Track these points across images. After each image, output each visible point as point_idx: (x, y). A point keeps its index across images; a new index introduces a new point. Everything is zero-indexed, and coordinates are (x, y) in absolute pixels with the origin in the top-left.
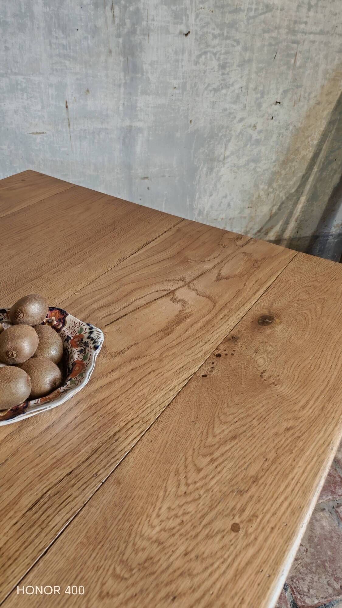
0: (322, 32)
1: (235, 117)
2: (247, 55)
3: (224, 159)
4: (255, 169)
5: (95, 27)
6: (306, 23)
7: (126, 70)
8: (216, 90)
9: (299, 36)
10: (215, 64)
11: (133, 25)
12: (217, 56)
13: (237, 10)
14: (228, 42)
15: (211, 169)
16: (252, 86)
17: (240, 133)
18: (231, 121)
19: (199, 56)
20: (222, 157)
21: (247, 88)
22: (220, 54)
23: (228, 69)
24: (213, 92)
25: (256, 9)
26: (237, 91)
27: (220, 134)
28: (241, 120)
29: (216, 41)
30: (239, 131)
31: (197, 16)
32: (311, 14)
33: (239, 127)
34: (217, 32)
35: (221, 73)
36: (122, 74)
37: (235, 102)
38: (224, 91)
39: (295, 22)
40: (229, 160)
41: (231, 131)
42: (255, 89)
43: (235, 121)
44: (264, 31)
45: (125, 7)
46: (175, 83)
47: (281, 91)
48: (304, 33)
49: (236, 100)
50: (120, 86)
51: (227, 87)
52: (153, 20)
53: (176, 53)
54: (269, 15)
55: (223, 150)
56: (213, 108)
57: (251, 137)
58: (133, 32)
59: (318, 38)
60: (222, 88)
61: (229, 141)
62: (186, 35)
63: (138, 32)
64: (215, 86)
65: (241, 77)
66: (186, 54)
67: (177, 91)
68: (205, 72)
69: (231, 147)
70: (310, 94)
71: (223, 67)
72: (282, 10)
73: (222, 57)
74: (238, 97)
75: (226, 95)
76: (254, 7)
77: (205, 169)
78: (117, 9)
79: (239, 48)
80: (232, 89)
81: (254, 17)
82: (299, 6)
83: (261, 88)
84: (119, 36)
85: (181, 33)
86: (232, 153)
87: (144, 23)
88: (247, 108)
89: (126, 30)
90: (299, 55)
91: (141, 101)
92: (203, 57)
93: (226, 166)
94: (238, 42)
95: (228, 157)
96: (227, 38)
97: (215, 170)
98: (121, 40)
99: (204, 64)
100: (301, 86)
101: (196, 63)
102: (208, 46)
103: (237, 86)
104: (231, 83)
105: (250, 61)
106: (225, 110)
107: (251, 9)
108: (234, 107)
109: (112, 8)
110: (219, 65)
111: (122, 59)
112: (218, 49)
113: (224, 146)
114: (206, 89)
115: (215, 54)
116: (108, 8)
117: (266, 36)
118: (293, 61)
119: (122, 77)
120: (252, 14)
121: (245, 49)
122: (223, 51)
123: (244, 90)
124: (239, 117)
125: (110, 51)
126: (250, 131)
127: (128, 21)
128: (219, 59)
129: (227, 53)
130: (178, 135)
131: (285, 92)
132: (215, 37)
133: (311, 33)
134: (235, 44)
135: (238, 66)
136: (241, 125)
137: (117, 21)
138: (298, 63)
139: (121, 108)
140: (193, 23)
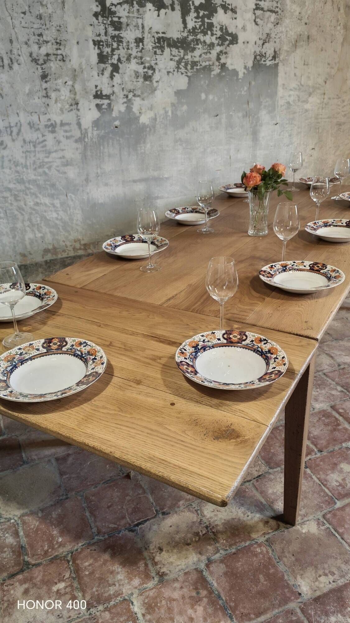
0: (329, 118)
2: (300, 130)
5: (243, 125)
6: (322, 115)
7: (253, 141)
8: (288, 146)
9: (320, 120)
10: (287, 135)
11: (256, 123)
13: (295, 113)
16: (302, 143)
23: (292, 137)
24: (286, 147)
25: (302, 112)
26: (296, 145)
29: (287, 126)
31: (280, 117)
32: (323, 111)
34: (288, 122)
35: (289, 138)
36: (251, 143)
37: (296, 150)
38: (291, 146)
39: (317, 115)
42: (303, 144)
44: (306, 120)
45: (254, 117)
46: (272, 144)
47: (314, 143)
48: (321, 119)
50: (250, 147)
51: (292, 144)
52: (264, 120)
53: (272, 132)
54: (307, 113)
56: (287, 153)
58: (256, 125)
59: (327, 120)
60: (290, 144)
62: (276, 124)
63: (258, 125)
64: (287, 144)
65: (298, 139)
66: (276, 132)
67: (272, 147)
68: (283, 138)
70: (326, 144)
71: (290, 136)
72: (312, 110)
73: (290, 132)
74: (297, 148)
76: (301, 111)
78: (251, 117)
79: (296, 127)
80: (294, 144)
81: (301, 115)
82: (319, 108)
83: (305, 143)
84: (251, 127)
85: (274, 124)
87: (260, 122)
89: (253, 125)
90: (320, 128)
94: (296, 125)
96: (292, 124)
98: (252, 129)
99: (283, 135)
100: (322, 141)
101: (280, 135)
102: (284, 128)
103: (296, 143)
104: (293, 142)
105: (301, 132)
111: (252, 136)
112: (288, 129)
114: (284, 145)
115: (287, 131)
116: (248, 117)
117: (307, 121)
118: (318, 130)
120: (300, 114)
121: (299, 128)
122: (290, 130)
123: (299, 145)
125: (248, 134)
127: (254, 122)
128: (288, 133)
129: (292, 130)
131: (316, 144)
132: (287, 124)
133: (324, 118)
134: (294, 126)
135: (296, 135)
137: (251, 122)
138: (320, 131)
139: (251, 156)
140: (278, 120)
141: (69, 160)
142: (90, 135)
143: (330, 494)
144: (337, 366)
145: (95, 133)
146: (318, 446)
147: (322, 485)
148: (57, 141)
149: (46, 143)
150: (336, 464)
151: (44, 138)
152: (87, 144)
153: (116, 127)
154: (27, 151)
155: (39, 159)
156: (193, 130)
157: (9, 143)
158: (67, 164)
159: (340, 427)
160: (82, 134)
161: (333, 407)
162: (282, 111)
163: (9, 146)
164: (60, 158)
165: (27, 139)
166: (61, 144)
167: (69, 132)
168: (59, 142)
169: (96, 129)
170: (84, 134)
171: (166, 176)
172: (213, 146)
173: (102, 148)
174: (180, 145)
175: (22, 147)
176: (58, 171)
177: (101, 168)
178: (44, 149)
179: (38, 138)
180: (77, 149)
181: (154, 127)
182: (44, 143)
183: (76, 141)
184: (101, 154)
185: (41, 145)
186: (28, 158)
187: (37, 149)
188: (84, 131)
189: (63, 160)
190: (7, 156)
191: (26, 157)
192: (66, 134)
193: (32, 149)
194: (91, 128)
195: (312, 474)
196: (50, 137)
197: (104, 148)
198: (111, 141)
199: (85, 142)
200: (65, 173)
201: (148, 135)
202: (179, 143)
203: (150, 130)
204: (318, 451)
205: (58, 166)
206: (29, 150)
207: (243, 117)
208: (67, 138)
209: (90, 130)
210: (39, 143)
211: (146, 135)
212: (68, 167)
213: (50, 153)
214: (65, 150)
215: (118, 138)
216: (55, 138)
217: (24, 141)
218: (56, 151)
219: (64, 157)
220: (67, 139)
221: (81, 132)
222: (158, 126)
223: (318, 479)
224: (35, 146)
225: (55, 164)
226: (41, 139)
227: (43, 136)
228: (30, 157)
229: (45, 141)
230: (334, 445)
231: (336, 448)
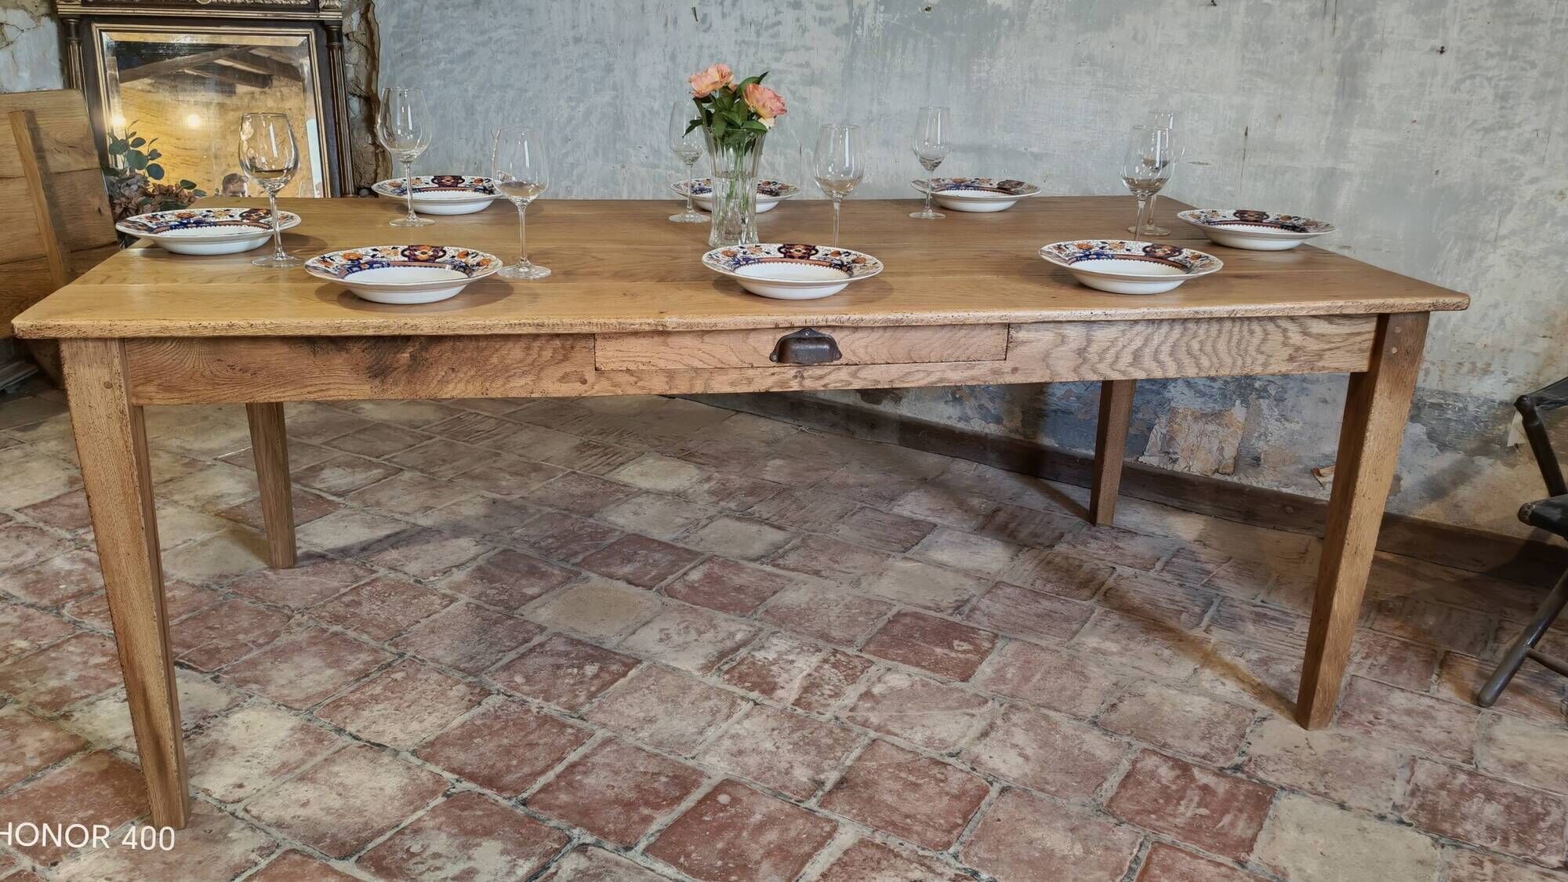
1: (1522, 175)
2: (1550, 84)
3: (1496, 240)
4: (1560, 267)
5: (1307, 40)
7: (1340, 93)
8: (1486, 130)
10: (1488, 92)
11: (1361, 38)
12: (1493, 82)
13: (1533, 21)
14: (1514, 63)
15: (1470, 253)
16: (1558, 129)
17: (1531, 201)
18: (1514, 180)
19: (1463, 80)
20: (1492, 236)
21: (1548, 132)
22: (1500, 80)
23: (1511, 102)
24: (1481, 133)
26: (1527, 135)
27: (1491, 199)
28: (1534, 181)
29: (1492, 62)
30: (1528, 199)
31: (1462, 29)
33: (1529, 191)
34: (1494, 49)
35: (1498, 106)
36: (1333, 99)
37: (1523, 152)
38: (1503, 133)
40: (1506, 242)
41: (1513, 195)
43: (1521, 182)
45: (1352, 17)
46: (1415, 115)
49: (1526, 148)
50: (1326, 113)
51: (1509, 126)
52: (1392, 33)
53: (1422, 74)
55: (1495, 225)
56: (1480, 156)
57: (1554, 210)
58: (1360, 46)
60: (1500, 128)
61: (1509, 210)
62: (1442, 52)
63: (1367, 47)
64: (1485, 124)
65: (1537, 115)
66: (1439, 78)
67: (1416, 126)
68: (1469, 103)
69: (1511, 222)
71: (1504, 97)
73: (1502, 84)
74: (1529, 143)
75: (1506, 139)
77: (1456, 251)
78: (1340, 19)
79: (1535, 73)
80: (1517, 130)
84: (1336, 51)
85: (1432, 49)
86: (1513, 233)
87: (1378, 37)
88: (1547, 162)
89: (1348, 46)
91: (1356, 136)
92: (1468, 82)
93: (1500, 251)
94: (1533, 65)
95: (1504, 237)
96: (1513, 58)
97: (1477, 255)
98: (1339, 57)
99: (1468, 92)
101: (1455, 90)
102: (1477, 67)
103: (1528, 128)
104: (1517, 121)
105: (1555, 92)
106: (1503, 161)
107: (1560, 20)
108: (1521, 158)
109: (1335, 18)
110: (1496, 95)
111: (1336, 79)
112: (1496, 72)
113: (1497, 219)
114: (1469, 127)
115: (1489, 80)
116: (1328, 18)
119: (1333, 103)
121: (1547, 74)
122: (1504, 76)
123: (1541, 134)
124: (1528, 176)
125: (1321, 70)
126: (1552, 201)
127: (1353, 34)
128: (1496, 86)
129: (1509, 79)
130: (1412, 190)
132: (1490, 55)
134: (1528, 67)
135: (1532, 98)
136: (1533, 188)
137: (1338, 33)
139: (1323, 142)
140: (1453, 37)
141: (817, 72)
142: (868, 21)
143: (370, 846)
144: (944, 752)
145: (880, 17)
146: (542, 795)
147: (397, 829)
148: (801, 26)
149: (781, 28)
150: (488, 833)
151: (778, 18)
152: (859, 40)
153: (928, 9)
154: (743, 42)
155: (762, 61)
156: (1135, 38)
157: (717, 22)
158: (812, 81)
159: (646, 811)
160: (851, 17)
161: (726, 785)
162: (1473, 10)
163: (714, 26)
164: (801, 66)
165: (748, 18)
166: (807, 34)
167: (826, 10)
168: (804, 30)
169: (882, 8)
170: (856, 19)
171: (1035, 150)
172: (1192, 91)
173: (889, 55)
174: (1088, 73)
175: (736, 30)
176: (793, 93)
177: (880, 104)
178: (774, 41)
179: (767, 17)
180: (837, 50)
181: (1023, 17)
182: (776, 29)
183: (838, 32)
184: (886, 71)
185: (771, 31)
186: (743, 57)
187: (761, 39)
188: (856, 10)
189: (805, 70)
190: (709, 47)
191: (740, 52)
192: (819, 14)
193: (754, 38)
194: (872, 6)
195: (428, 808)
196: (788, 15)
197: (893, 55)
198: (911, 41)
199: (856, 35)
200: (805, 100)
201: (1003, 39)
202: (1085, 68)
203: (1012, 23)
204: (525, 800)
205: (793, 83)
206: (747, 39)
207: (1313, 14)
208: (822, 22)
209: (869, 11)
210: (767, 28)
211: (998, 39)
212: (814, 89)
213: (783, 51)
214: (812, 49)
215: (928, 36)
216: (798, 20)
217: (742, 18)
218: (795, 49)
219: (808, 64)
220: (820, 24)
221: (850, 13)
222: (1032, 16)
223: (419, 820)
224: (758, 34)
225: (790, 77)
226: (772, 20)
227: (777, 12)
228: (747, 56)
229: (779, 23)
230: (561, 816)
231: (554, 823)
